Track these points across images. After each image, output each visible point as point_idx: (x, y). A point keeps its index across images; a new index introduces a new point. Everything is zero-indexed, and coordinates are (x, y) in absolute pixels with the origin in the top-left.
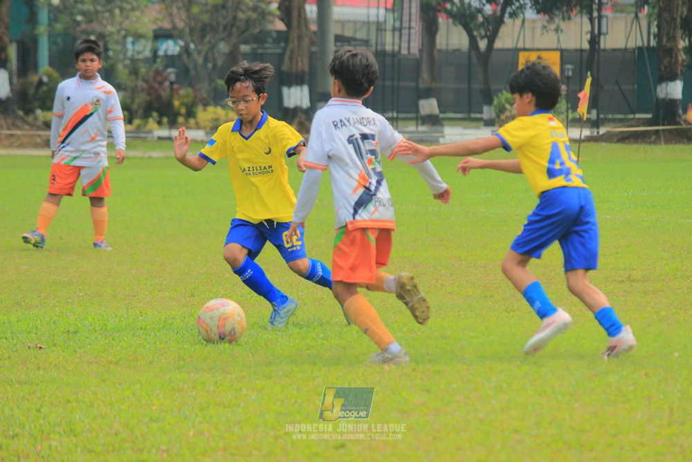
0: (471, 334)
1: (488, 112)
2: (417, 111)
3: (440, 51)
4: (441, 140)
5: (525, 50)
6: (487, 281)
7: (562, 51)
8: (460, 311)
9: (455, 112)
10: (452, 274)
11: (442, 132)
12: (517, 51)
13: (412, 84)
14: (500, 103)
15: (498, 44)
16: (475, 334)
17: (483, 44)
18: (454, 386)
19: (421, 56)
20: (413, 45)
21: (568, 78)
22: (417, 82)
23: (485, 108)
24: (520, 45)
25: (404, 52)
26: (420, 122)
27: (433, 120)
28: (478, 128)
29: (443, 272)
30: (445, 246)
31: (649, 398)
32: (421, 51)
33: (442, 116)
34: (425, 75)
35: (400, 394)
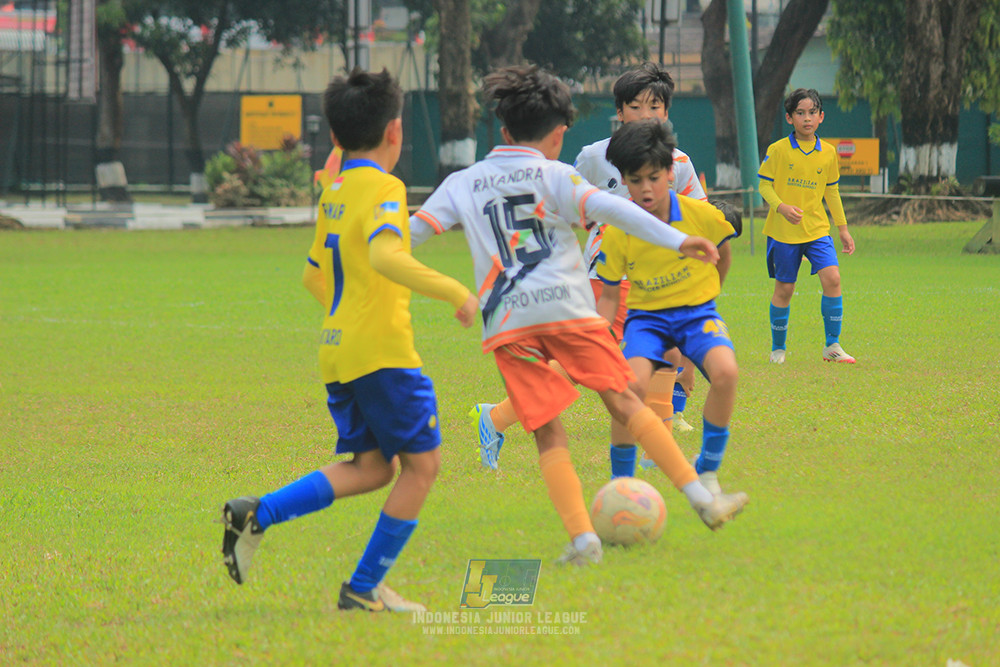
0: (172, 505)
1: (197, 184)
2: (94, 181)
3: (126, 94)
4: (131, 224)
5: (250, 93)
6: (198, 429)
7: (305, 96)
8: (157, 473)
9: (151, 183)
10: (145, 419)
11: (130, 211)
12: (237, 95)
13: (85, 142)
14: (214, 169)
15: (211, 85)
16: (178, 506)
17: (189, 85)
18: (147, 581)
19: (99, 101)
20: (86, 84)
21: (313, 135)
22: (93, 138)
23: (194, 178)
24: (243, 87)
25: (73, 95)
26: (98, 197)
27: (117, 195)
28: (183, 205)
29: (132, 415)
30: (136, 377)
31: (429, 595)
32: (98, 94)
33: (131, 188)
34: (105, 129)
35: (68, 594)
